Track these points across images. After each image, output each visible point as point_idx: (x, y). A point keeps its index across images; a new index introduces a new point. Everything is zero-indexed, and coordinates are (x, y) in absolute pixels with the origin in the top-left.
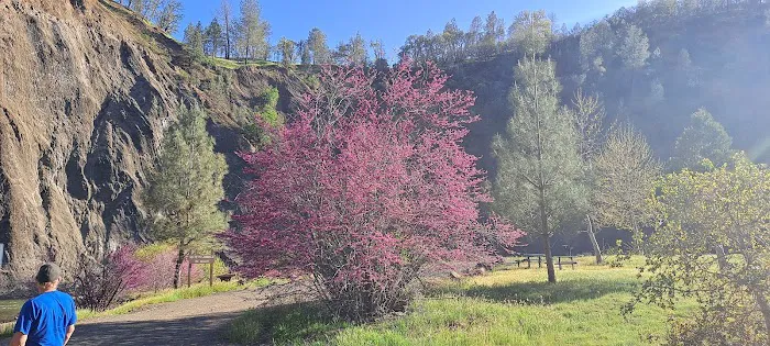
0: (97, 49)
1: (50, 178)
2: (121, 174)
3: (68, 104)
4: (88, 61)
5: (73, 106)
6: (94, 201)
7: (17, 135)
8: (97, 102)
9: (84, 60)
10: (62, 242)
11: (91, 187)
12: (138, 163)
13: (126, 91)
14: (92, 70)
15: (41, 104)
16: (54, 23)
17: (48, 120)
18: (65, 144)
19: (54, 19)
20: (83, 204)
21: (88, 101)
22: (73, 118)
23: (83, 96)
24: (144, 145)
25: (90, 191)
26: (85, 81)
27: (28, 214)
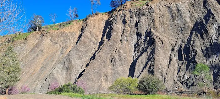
0: (193, 7)
1: (173, 55)
2: (194, 50)
3: (182, 29)
4: (190, 12)
5: (183, 29)
6: (184, 61)
7: (162, 44)
8: (192, 25)
9: (188, 12)
10: (169, 76)
11: (184, 56)
12: (202, 44)
13: (202, 17)
14: (191, 15)
15: (173, 32)
16: (176, 5)
17: (175, 36)
18: (179, 43)
19: (177, 3)
20: (181, 62)
21: (188, 26)
22: (183, 33)
23: (187, 24)
24: (205, 37)
25: (183, 58)
26: (188, 19)
27: (160, 68)
